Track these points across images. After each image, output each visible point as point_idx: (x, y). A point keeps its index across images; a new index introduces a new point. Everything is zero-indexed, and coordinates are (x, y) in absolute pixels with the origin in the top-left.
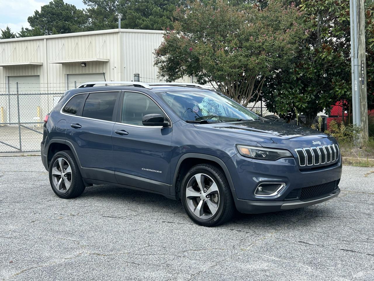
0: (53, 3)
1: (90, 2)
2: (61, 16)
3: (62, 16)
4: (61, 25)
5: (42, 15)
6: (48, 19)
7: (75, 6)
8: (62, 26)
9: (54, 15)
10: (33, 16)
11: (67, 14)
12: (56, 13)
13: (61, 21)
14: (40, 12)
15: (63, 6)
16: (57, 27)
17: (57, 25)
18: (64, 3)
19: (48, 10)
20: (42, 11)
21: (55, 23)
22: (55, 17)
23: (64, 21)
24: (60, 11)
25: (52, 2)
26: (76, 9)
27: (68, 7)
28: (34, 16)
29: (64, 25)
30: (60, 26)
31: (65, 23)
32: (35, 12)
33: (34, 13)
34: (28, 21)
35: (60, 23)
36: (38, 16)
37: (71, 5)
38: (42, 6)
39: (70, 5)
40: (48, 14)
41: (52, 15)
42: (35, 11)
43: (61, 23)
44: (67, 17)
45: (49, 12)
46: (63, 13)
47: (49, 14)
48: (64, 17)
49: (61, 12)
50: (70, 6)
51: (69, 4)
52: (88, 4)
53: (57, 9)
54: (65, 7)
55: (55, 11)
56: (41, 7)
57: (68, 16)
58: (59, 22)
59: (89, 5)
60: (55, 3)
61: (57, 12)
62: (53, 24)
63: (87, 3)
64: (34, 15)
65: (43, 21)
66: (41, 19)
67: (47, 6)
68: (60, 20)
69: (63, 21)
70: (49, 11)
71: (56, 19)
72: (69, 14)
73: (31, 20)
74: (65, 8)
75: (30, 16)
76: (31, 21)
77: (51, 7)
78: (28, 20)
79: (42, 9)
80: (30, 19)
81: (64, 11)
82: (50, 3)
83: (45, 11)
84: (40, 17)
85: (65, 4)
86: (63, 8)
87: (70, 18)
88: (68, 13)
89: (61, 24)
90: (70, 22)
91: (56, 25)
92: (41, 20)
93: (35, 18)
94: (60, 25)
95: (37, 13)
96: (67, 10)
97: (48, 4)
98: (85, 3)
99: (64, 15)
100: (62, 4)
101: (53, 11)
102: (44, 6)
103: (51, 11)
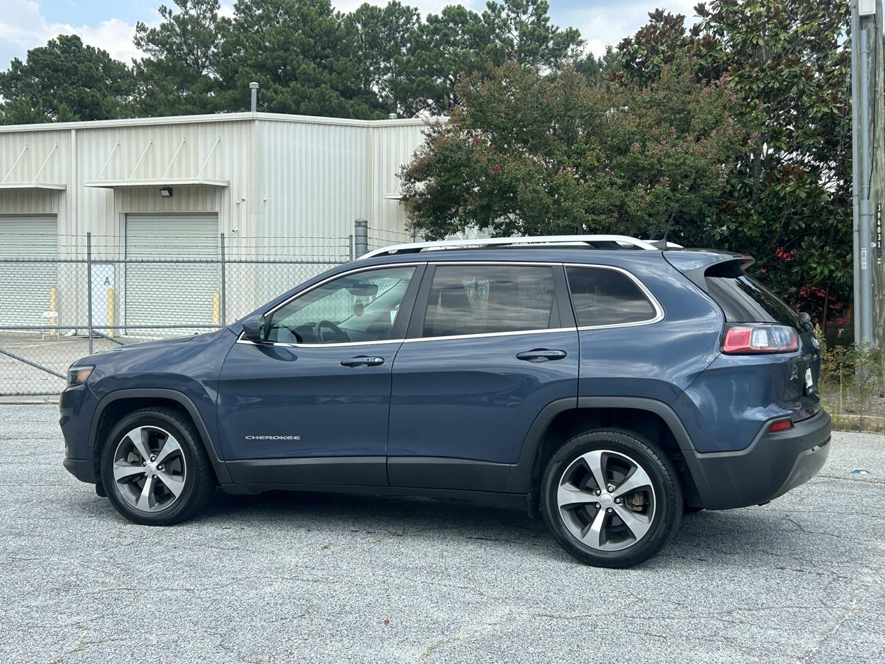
0: (58, 42)
1: (150, 44)
2: (74, 75)
3: (76, 74)
5: (28, 72)
6: (44, 80)
7: (107, 52)
8: (77, 98)
9: (57, 71)
10: (6, 72)
11: (89, 71)
12: (65, 68)
13: (75, 86)
14: (25, 63)
15: (79, 52)
17: (67, 95)
18: (82, 44)
19: (44, 60)
20: (29, 61)
21: (61, 92)
22: (61, 75)
23: (81, 88)
24: (73, 63)
25: (56, 42)
26: (110, 60)
27: (91, 55)
28: (11, 73)
29: (82, 95)
30: (73, 98)
31: (85, 93)
32: (12, 62)
33: (11, 64)
36: (19, 72)
37: (98, 49)
38: (31, 49)
39: (96, 49)
40: (43, 69)
41: (52, 71)
42: (13, 60)
43: (75, 91)
44: (90, 78)
45: (47, 65)
46: (80, 69)
47: (47, 69)
48: (82, 77)
49: (75, 66)
50: (97, 51)
51: (94, 48)
52: (144, 48)
53: (66, 58)
54: (85, 54)
55: (60, 63)
56: (29, 51)
57: (92, 75)
58: (71, 88)
59: (147, 50)
60: (61, 43)
61: (65, 65)
63: (142, 46)
64: (11, 69)
65: (31, 86)
66: (29, 80)
67: (42, 51)
68: (73, 83)
69: (79, 86)
70: (48, 61)
71: (62, 81)
72: (94, 72)
74: (85, 57)
77: (51, 53)
79: (29, 56)
81: (83, 63)
82: (50, 42)
83: (36, 62)
84: (26, 76)
85: (84, 46)
86: (79, 56)
87: (97, 80)
88: (92, 68)
89: (74, 93)
90: (95, 90)
91: (63, 95)
92: (28, 83)
93: (13, 76)
94: (71, 95)
95: (16, 64)
96: (90, 61)
97: (44, 45)
98: (138, 44)
99: (82, 73)
100: (77, 47)
101: (55, 62)
102: (36, 49)
103: (51, 62)
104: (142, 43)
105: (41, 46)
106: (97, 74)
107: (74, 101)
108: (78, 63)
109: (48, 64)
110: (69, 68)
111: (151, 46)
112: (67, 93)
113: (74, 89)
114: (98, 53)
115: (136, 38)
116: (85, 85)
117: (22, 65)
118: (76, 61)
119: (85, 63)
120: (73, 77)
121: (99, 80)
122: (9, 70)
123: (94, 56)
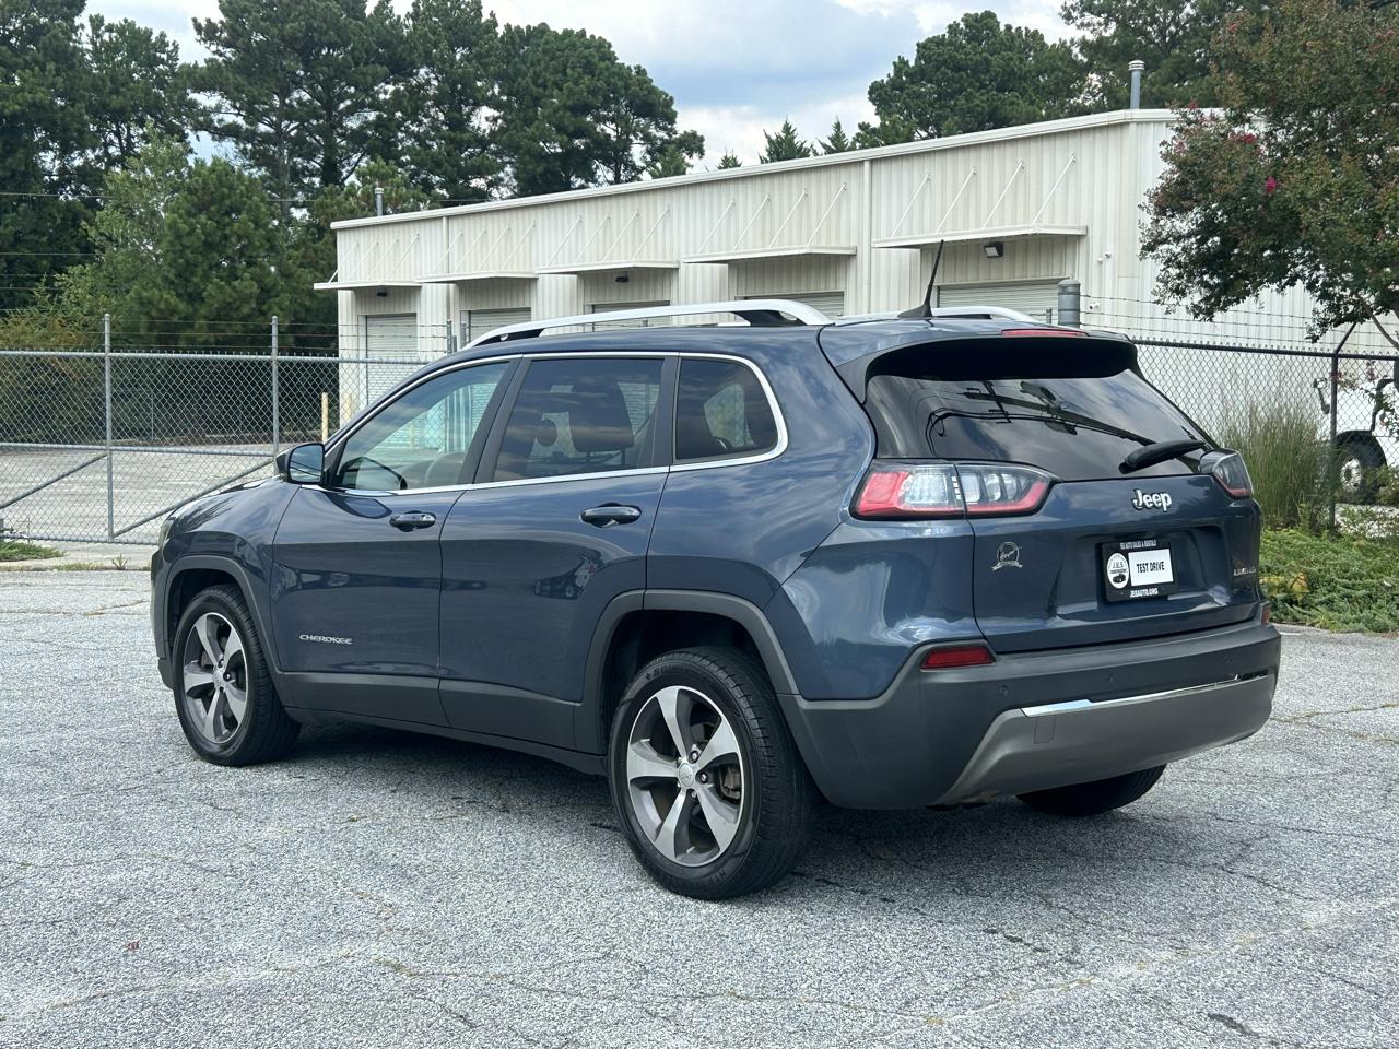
0: (962, 26)
1: (1086, 14)
2: (985, 74)
3: (988, 71)
4: (983, 108)
5: (917, 75)
6: (939, 86)
7: (1041, 32)
8: (987, 109)
9: (958, 69)
10: (886, 80)
11: (1008, 65)
12: (970, 63)
13: (983, 90)
14: (912, 64)
15: (995, 37)
16: (970, 111)
17: (971, 105)
18: (998, 23)
19: (939, 54)
20: (918, 59)
21: (963, 101)
22: (965, 76)
23: (995, 92)
24: (984, 54)
25: (958, 25)
26: (1044, 45)
27: (1014, 40)
28: (891, 80)
29: (995, 103)
30: (980, 109)
31: (1000, 100)
32: (894, 64)
33: (893, 67)
34: (871, 99)
35: (980, 100)
36: (904, 78)
37: (1026, 28)
38: (922, 41)
39: (1023, 29)
40: (938, 69)
41: (952, 70)
42: (897, 60)
43: (984, 98)
44: (1010, 75)
45: (944, 62)
46: (994, 63)
47: (943, 68)
48: (997, 75)
49: (986, 59)
50: (1024, 33)
51: (1020, 28)
52: (1078, 22)
53: (974, 48)
54: (1002, 39)
55: (964, 56)
56: (918, 44)
57: (1013, 70)
58: (978, 94)
59: (1082, 25)
60: (967, 26)
61: (971, 59)
62: (956, 105)
63: (1074, 19)
64: (892, 75)
65: (919, 96)
66: (915, 88)
67: (937, 42)
68: (983, 86)
69: (992, 90)
70: (946, 56)
71: (966, 84)
73: (878, 94)
74: (1002, 43)
75: (879, 80)
76: (879, 95)
77: (951, 43)
78: (870, 93)
79: (918, 51)
80: (877, 90)
81: (999, 53)
82: (950, 27)
83: (928, 60)
84: (913, 83)
85: (1002, 28)
86: (993, 43)
87: (1020, 78)
88: (1012, 59)
89: (983, 101)
90: (1017, 94)
91: (965, 107)
92: (914, 92)
93: (895, 84)
94: (978, 106)
95: (901, 65)
96: (1011, 49)
97: (944, 31)
98: (1068, 17)
99: (998, 69)
100: (991, 29)
101: (955, 57)
102: (929, 40)
103: (950, 57)
104: (1075, 14)
105: (937, 34)
106: (1020, 69)
107: (981, 113)
108: (991, 54)
109: (946, 61)
110: (977, 63)
111: (1088, 17)
112: (972, 102)
113: (982, 95)
114: (1026, 35)
115: (1064, 8)
116: (1001, 89)
117: (908, 66)
118: (988, 51)
119: (1003, 53)
120: (983, 77)
121: (1023, 78)
122: (889, 76)
123: (1017, 42)
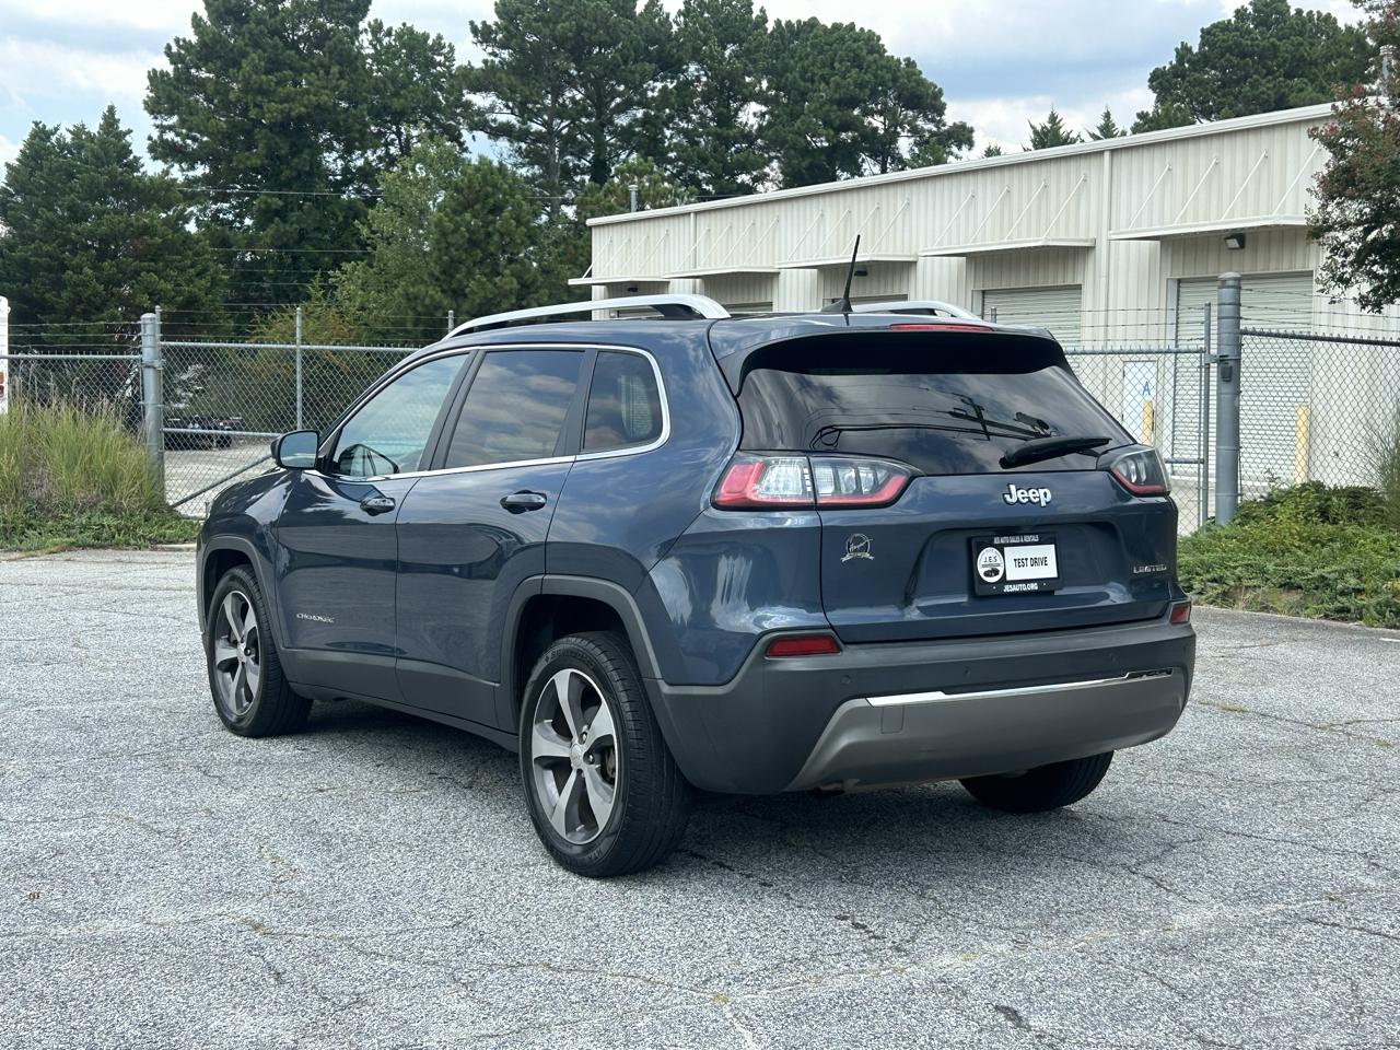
0: (1250, 11)
2: (1272, 60)
3: (1276, 57)
4: (1269, 95)
5: (1201, 62)
6: (1224, 73)
7: (1333, 15)
8: (1273, 96)
9: (1243, 55)
10: (1168, 67)
11: (1297, 51)
12: (1256, 49)
13: (1270, 77)
14: (1195, 50)
15: (1285, 22)
16: (1255, 98)
17: (1257, 93)
18: (1289, 7)
19: (1223, 41)
20: (1202, 45)
21: (1248, 88)
22: (1250, 62)
23: (1281, 79)
24: (1271, 40)
25: (1246, 9)
26: (1337, 29)
27: (1304, 24)
28: (1173, 67)
29: (1282, 90)
30: (1265, 96)
31: (1287, 86)
32: (1177, 49)
33: (1175, 54)
34: (1151, 87)
36: (1187, 65)
37: (1318, 12)
38: (1207, 26)
39: (1315, 12)
40: (1223, 55)
41: (1237, 57)
42: (1179, 47)
44: (1299, 61)
45: (1229, 49)
46: (1282, 49)
47: (1228, 54)
48: (1285, 61)
49: (1273, 44)
50: (1316, 17)
51: (1311, 12)
53: (1261, 33)
54: (1292, 24)
55: (1249, 42)
56: (1202, 30)
57: (1303, 56)
58: (1264, 81)
60: (1255, 11)
61: (1258, 46)
62: (1240, 92)
64: (1174, 62)
65: (1200, 83)
66: (1196, 75)
67: (1223, 27)
68: (1270, 73)
69: (1280, 76)
70: (1230, 43)
71: (1252, 71)
72: (1305, 50)
73: (1159, 81)
74: (1292, 28)
75: (1161, 66)
76: (1160, 83)
77: (1237, 29)
78: (1151, 80)
79: (1201, 36)
80: (1158, 78)
81: (1288, 38)
82: (1237, 12)
83: (1213, 46)
84: (1195, 70)
85: (1293, 12)
86: (1283, 28)
87: (1311, 64)
88: (1302, 44)
89: (1268, 88)
90: (1306, 80)
92: (1196, 79)
93: (1176, 72)
94: (1263, 93)
95: (1182, 54)
96: (1301, 34)
97: (1230, 16)
99: (1287, 55)
100: (1281, 14)
101: (1241, 43)
102: (1214, 26)
103: (1235, 43)
105: (1220, 20)
106: (1310, 54)
107: (1267, 101)
108: (1280, 40)
109: (1230, 47)
110: (1263, 49)
112: (1258, 89)
113: (1268, 81)
114: (1318, 19)
116: (1289, 76)
117: (1191, 53)
118: (1277, 36)
119: (1292, 38)
120: (1270, 63)
121: (1314, 63)
122: (1171, 63)
123: (1309, 25)
